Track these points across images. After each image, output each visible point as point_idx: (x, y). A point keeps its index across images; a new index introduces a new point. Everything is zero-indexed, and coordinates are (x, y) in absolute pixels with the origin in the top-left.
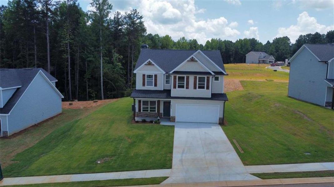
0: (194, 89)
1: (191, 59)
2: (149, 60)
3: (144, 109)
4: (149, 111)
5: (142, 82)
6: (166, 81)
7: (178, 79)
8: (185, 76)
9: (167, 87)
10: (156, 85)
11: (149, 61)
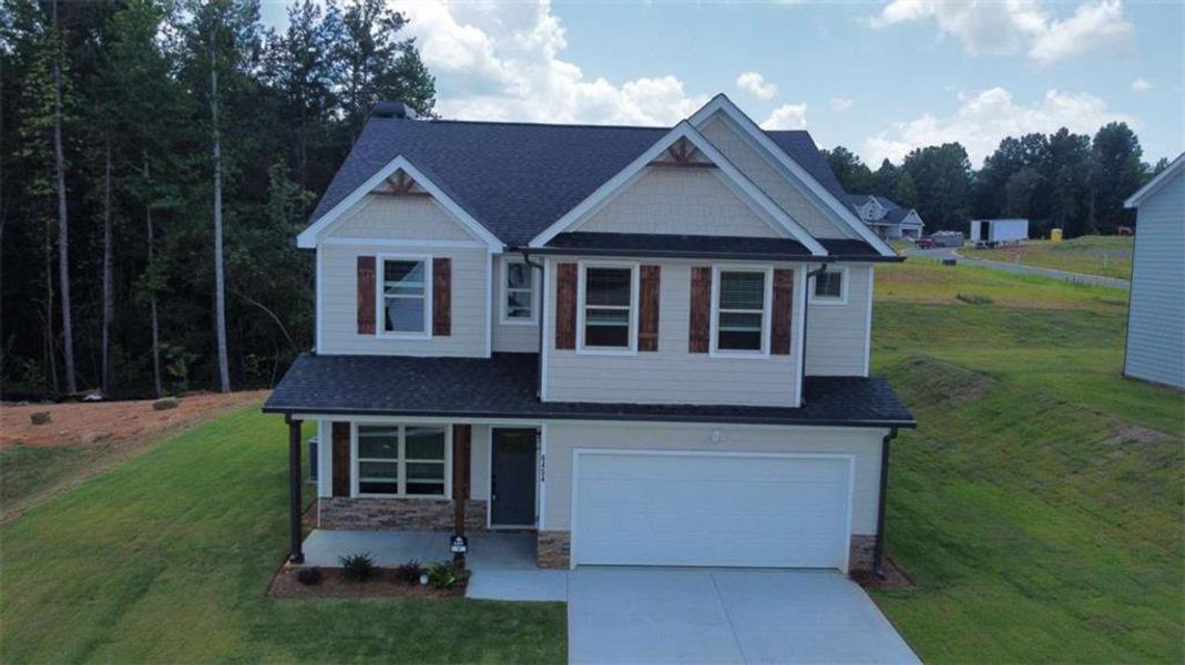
0: (691, 350)
1: (670, 149)
2: (400, 162)
3: (366, 480)
4: (402, 493)
5: (354, 309)
6: (512, 301)
7: (590, 286)
8: (634, 266)
9: (516, 340)
10: (442, 326)
11: (401, 172)
